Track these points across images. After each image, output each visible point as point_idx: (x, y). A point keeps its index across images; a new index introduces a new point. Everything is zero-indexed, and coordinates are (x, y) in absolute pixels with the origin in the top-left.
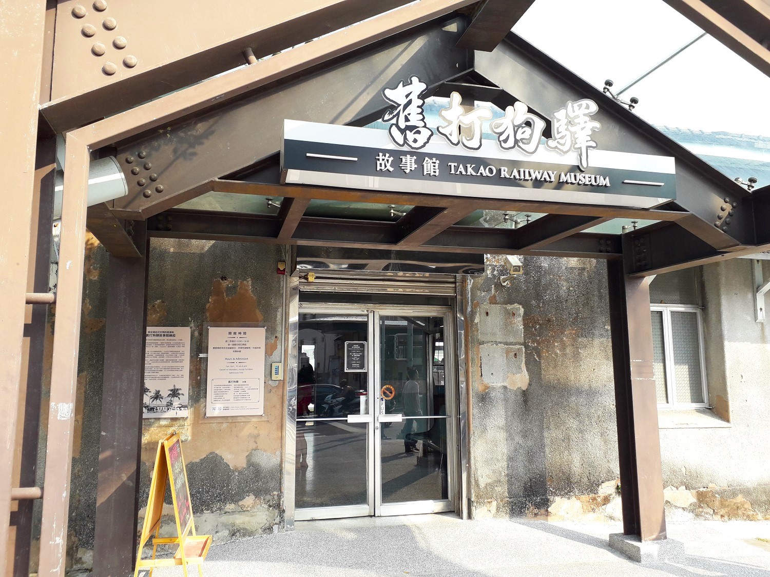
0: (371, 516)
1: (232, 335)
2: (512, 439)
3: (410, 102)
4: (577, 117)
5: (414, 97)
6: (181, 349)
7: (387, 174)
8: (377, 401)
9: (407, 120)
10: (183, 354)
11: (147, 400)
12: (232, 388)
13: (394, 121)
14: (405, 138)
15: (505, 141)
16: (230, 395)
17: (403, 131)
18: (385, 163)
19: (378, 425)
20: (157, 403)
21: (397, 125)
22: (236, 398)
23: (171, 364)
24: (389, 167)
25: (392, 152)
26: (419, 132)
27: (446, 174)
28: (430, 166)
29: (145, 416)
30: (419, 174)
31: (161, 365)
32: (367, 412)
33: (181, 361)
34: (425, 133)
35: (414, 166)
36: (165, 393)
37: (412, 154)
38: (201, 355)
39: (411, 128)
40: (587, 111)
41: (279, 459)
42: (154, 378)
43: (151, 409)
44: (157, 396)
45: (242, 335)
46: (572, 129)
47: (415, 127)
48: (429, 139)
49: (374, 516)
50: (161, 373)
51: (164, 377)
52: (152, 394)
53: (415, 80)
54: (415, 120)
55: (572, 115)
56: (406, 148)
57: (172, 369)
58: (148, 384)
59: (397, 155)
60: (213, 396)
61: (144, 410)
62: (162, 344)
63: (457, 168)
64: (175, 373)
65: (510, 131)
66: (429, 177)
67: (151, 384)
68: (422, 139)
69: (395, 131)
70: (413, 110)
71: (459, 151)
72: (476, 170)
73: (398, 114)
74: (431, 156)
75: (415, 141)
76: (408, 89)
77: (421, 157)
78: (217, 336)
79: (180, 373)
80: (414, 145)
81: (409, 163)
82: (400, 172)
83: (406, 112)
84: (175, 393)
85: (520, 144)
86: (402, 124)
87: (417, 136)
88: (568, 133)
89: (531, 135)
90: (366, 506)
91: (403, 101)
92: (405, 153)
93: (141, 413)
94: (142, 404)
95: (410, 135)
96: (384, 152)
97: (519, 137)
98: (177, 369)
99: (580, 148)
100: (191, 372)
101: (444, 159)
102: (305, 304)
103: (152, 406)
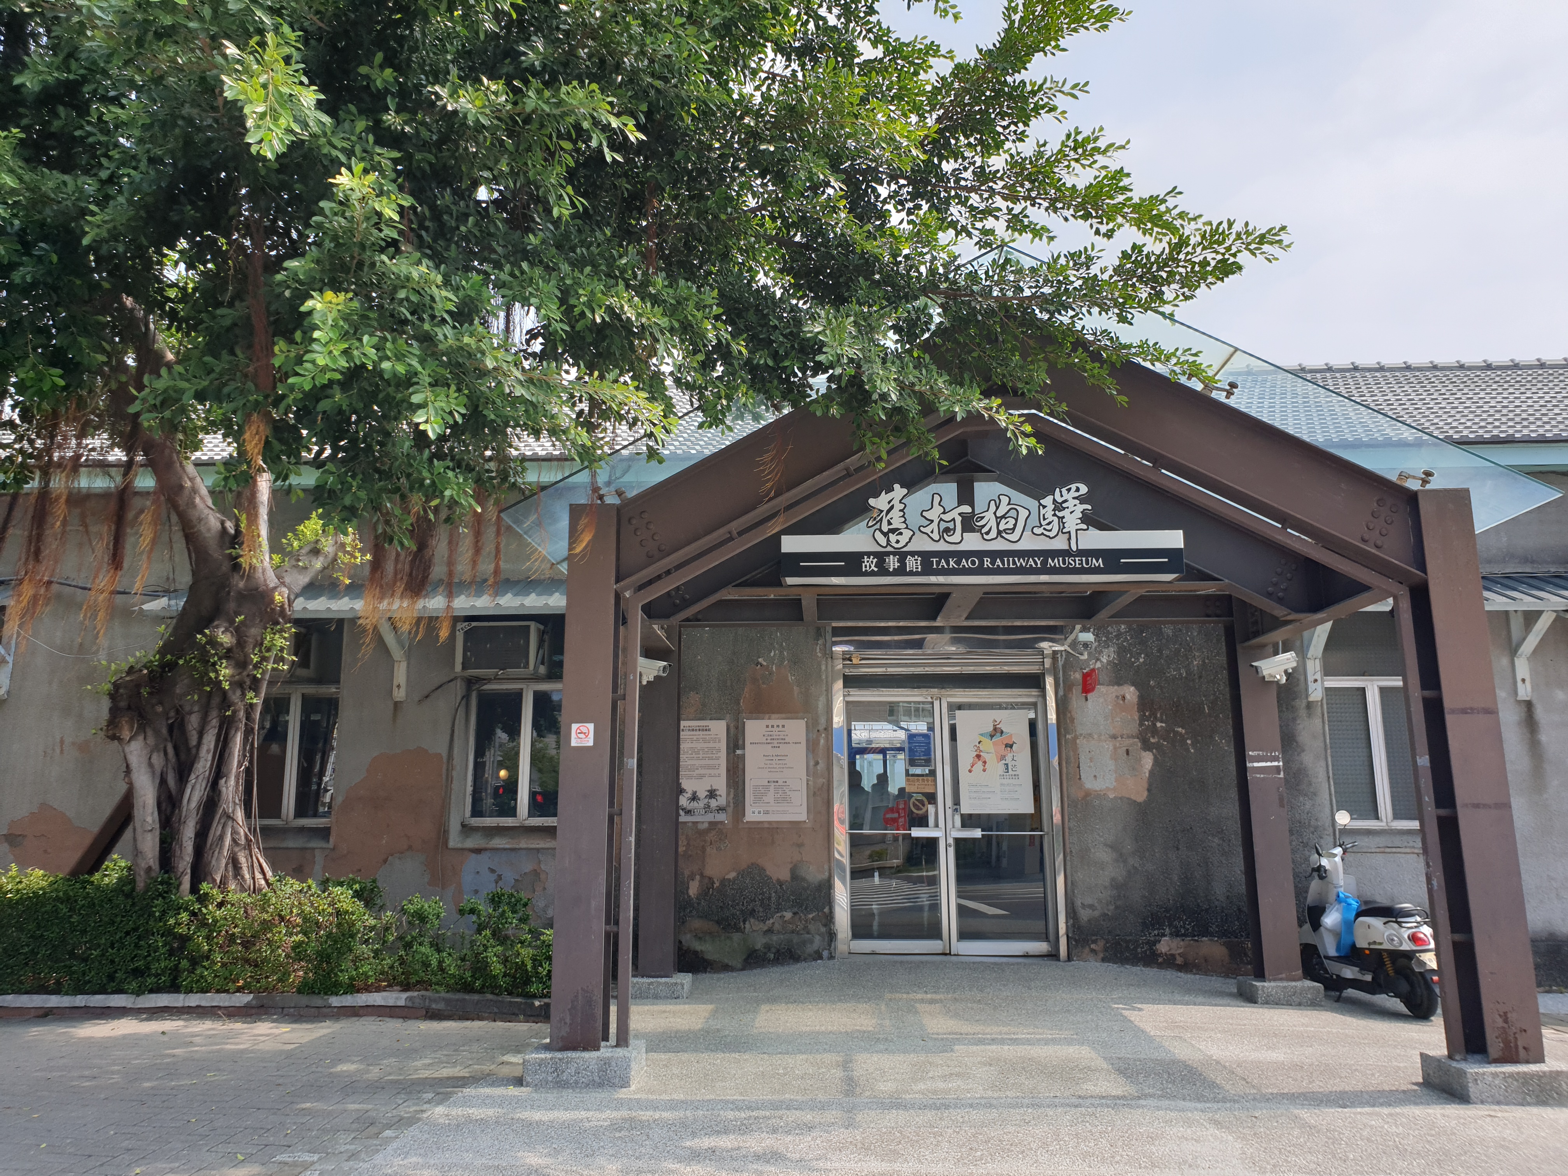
0: (945, 954)
1: (770, 729)
2: (1125, 861)
3: (892, 507)
4: (1066, 501)
5: (896, 502)
6: (717, 745)
7: (872, 574)
8: (949, 812)
9: (889, 523)
10: (719, 750)
11: (683, 801)
12: (772, 789)
13: (878, 526)
14: (888, 540)
15: (987, 533)
16: (770, 797)
17: (885, 534)
18: (870, 564)
19: (951, 841)
20: (694, 804)
21: (880, 530)
22: (777, 801)
23: (707, 762)
24: (873, 567)
25: (875, 554)
26: (901, 534)
27: (927, 570)
28: (912, 563)
29: (681, 819)
30: (901, 571)
31: (697, 763)
32: (937, 825)
33: (718, 758)
34: (907, 534)
35: (897, 565)
36: (702, 794)
37: (894, 554)
38: (738, 752)
39: (893, 531)
40: (1077, 494)
41: (827, 874)
42: (690, 777)
43: (688, 812)
44: (694, 798)
45: (781, 729)
46: (1060, 514)
47: (898, 529)
48: (910, 539)
49: (950, 954)
50: (697, 772)
51: (701, 777)
52: (689, 795)
53: (897, 486)
54: (897, 523)
55: (1060, 500)
56: (889, 549)
57: (709, 767)
58: (685, 784)
59: (881, 557)
60: (752, 798)
61: (681, 813)
62: (698, 740)
63: (938, 563)
64: (712, 772)
65: (993, 523)
66: (912, 573)
67: (687, 784)
68: (903, 539)
69: (878, 535)
70: (895, 514)
71: (942, 547)
72: (958, 563)
73: (881, 520)
74: (913, 554)
75: (898, 542)
76: (890, 496)
77: (903, 556)
78: (754, 729)
79: (716, 772)
80: (896, 546)
81: (893, 563)
82: (883, 571)
83: (889, 517)
84: (712, 794)
85: (1004, 535)
86: (885, 528)
87: (899, 537)
88: (1056, 519)
89: (1015, 525)
90: (940, 942)
91: (885, 507)
92: (888, 554)
93: (678, 815)
94: (678, 807)
95: (893, 538)
96: (869, 554)
97: (1001, 528)
98: (713, 767)
99: (1069, 532)
100: (728, 770)
101: (926, 556)
102: (853, 691)
103: (689, 808)
